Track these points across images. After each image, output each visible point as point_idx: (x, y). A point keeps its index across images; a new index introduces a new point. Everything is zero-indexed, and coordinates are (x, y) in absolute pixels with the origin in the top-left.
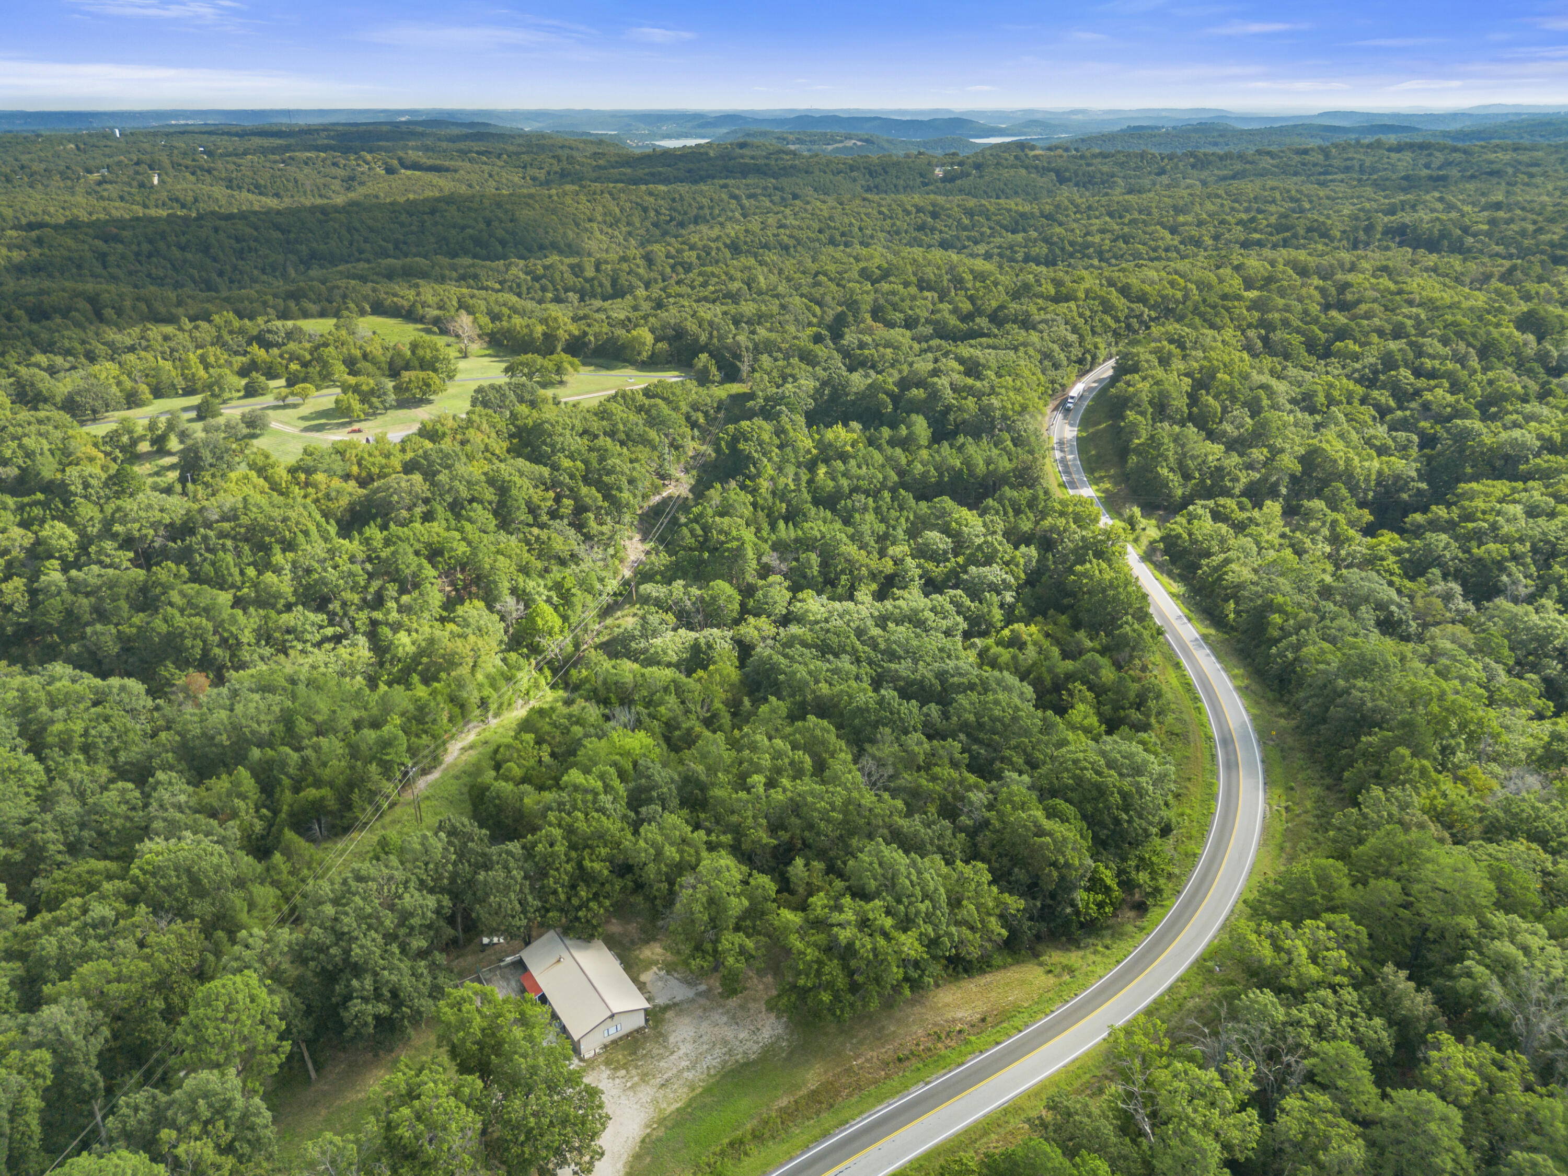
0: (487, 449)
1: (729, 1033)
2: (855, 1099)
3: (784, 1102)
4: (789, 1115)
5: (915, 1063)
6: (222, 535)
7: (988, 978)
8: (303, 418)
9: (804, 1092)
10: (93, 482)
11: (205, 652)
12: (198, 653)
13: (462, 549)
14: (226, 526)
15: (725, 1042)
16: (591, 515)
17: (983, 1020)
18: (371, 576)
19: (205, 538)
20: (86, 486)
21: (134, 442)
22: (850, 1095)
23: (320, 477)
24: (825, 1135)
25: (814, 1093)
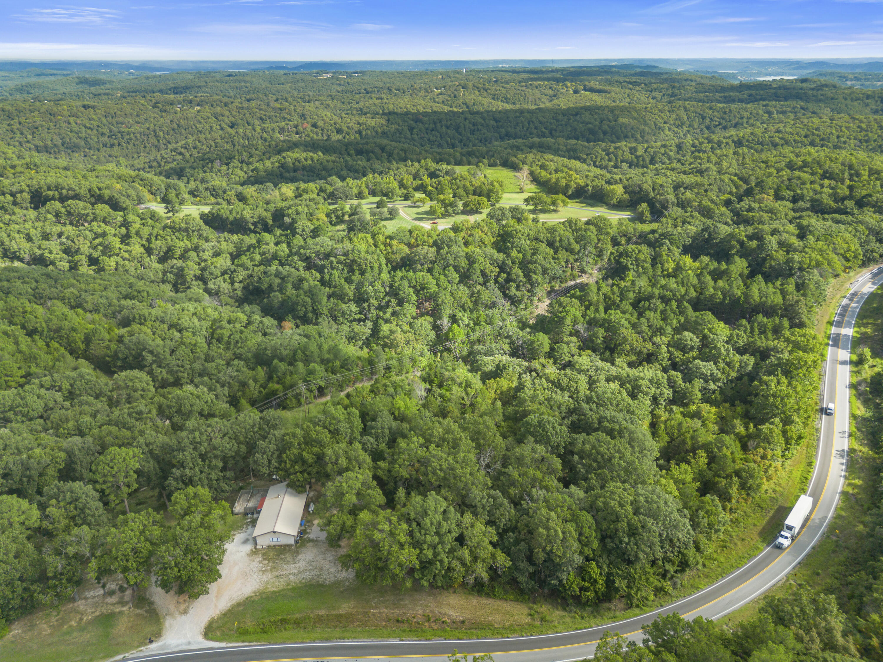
0: (481, 241)
1: (327, 565)
2: (359, 629)
3: (322, 612)
4: (319, 620)
5: (405, 626)
6: (340, 262)
7: (491, 601)
8: (417, 214)
9: (334, 612)
10: (306, 229)
11: (306, 313)
12: (302, 314)
13: (434, 289)
14: (343, 258)
15: (321, 569)
16: (514, 285)
17: (463, 622)
18: (387, 294)
19: (332, 262)
20: (303, 230)
21: (343, 215)
22: (358, 626)
23: (394, 242)
24: (327, 640)
25: (341, 615)
